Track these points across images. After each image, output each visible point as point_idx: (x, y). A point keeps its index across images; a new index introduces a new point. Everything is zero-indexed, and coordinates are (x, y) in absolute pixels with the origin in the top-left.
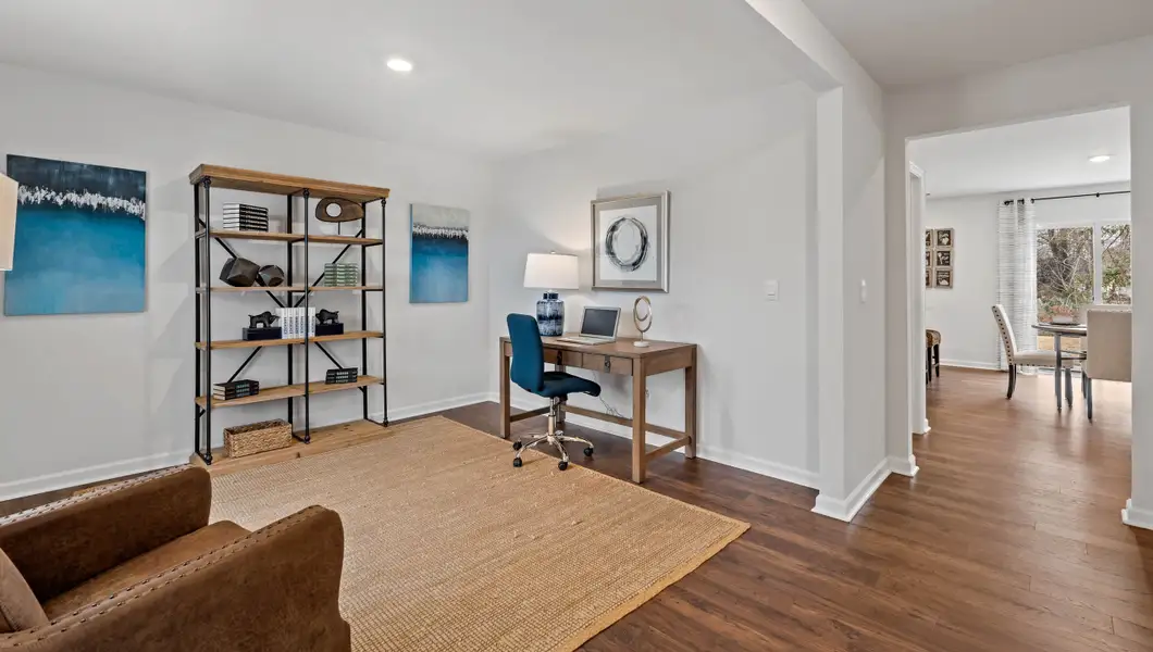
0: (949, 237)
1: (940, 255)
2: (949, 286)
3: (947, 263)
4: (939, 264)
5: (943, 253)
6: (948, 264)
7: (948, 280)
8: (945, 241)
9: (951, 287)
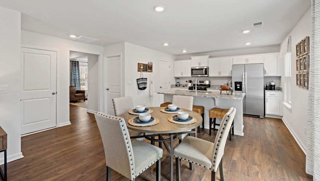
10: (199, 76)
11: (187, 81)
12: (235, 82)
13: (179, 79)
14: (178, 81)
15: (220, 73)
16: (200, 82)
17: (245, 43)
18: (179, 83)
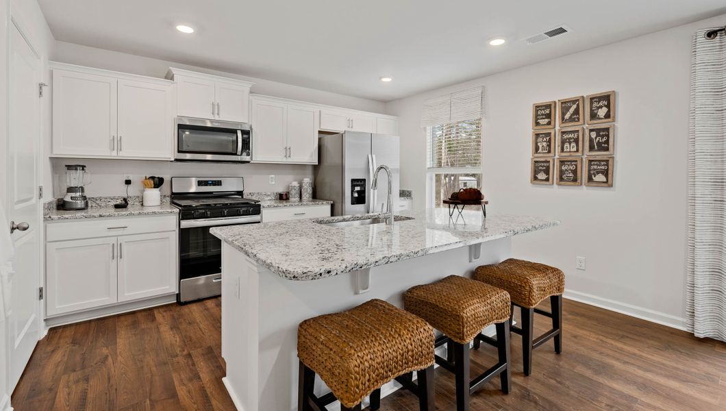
0: (608, 106)
1: (594, 135)
2: (608, 183)
3: (604, 146)
4: (591, 148)
5: (598, 131)
6: (607, 149)
7: (606, 173)
8: (602, 112)
9: (611, 186)
10: (209, 157)
11: (128, 182)
12: (353, 181)
13: (83, 167)
14: (75, 179)
15: (288, 150)
16: (200, 183)
17: (380, 78)
18: (82, 189)
